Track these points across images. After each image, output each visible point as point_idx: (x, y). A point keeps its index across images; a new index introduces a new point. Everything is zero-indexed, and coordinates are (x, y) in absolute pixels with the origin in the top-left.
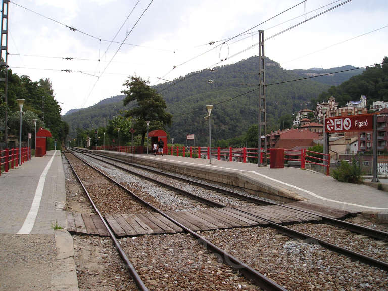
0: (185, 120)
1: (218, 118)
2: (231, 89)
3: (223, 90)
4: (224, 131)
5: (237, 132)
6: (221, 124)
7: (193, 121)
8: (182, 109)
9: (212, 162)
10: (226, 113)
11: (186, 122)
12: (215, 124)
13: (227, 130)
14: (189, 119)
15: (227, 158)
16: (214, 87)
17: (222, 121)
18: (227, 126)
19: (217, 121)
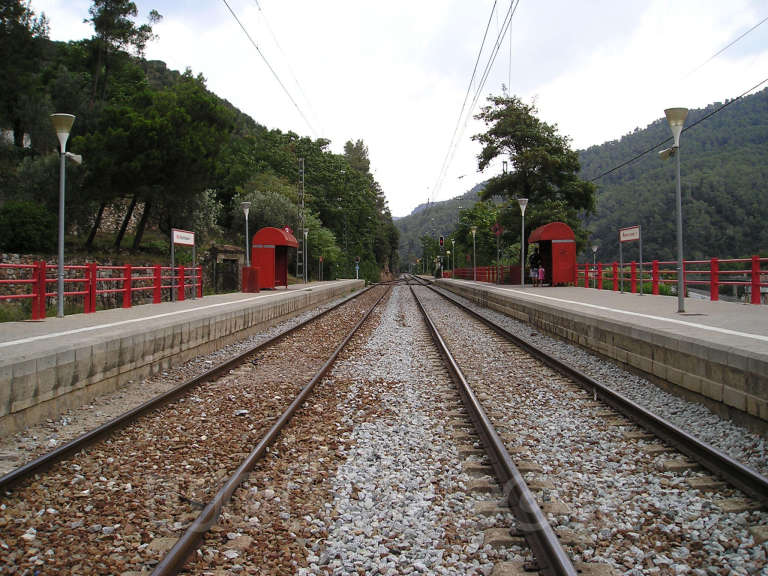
0: (646, 217)
1: (719, 212)
2: (748, 149)
3: (729, 151)
4: (732, 238)
5: (761, 240)
6: (725, 224)
7: (665, 220)
8: (640, 195)
9: (686, 308)
10: (737, 200)
11: (649, 222)
12: (713, 223)
13: (739, 236)
14: (656, 215)
15: (740, 296)
16: (708, 146)
17: (727, 218)
18: (738, 228)
19: (717, 218)
